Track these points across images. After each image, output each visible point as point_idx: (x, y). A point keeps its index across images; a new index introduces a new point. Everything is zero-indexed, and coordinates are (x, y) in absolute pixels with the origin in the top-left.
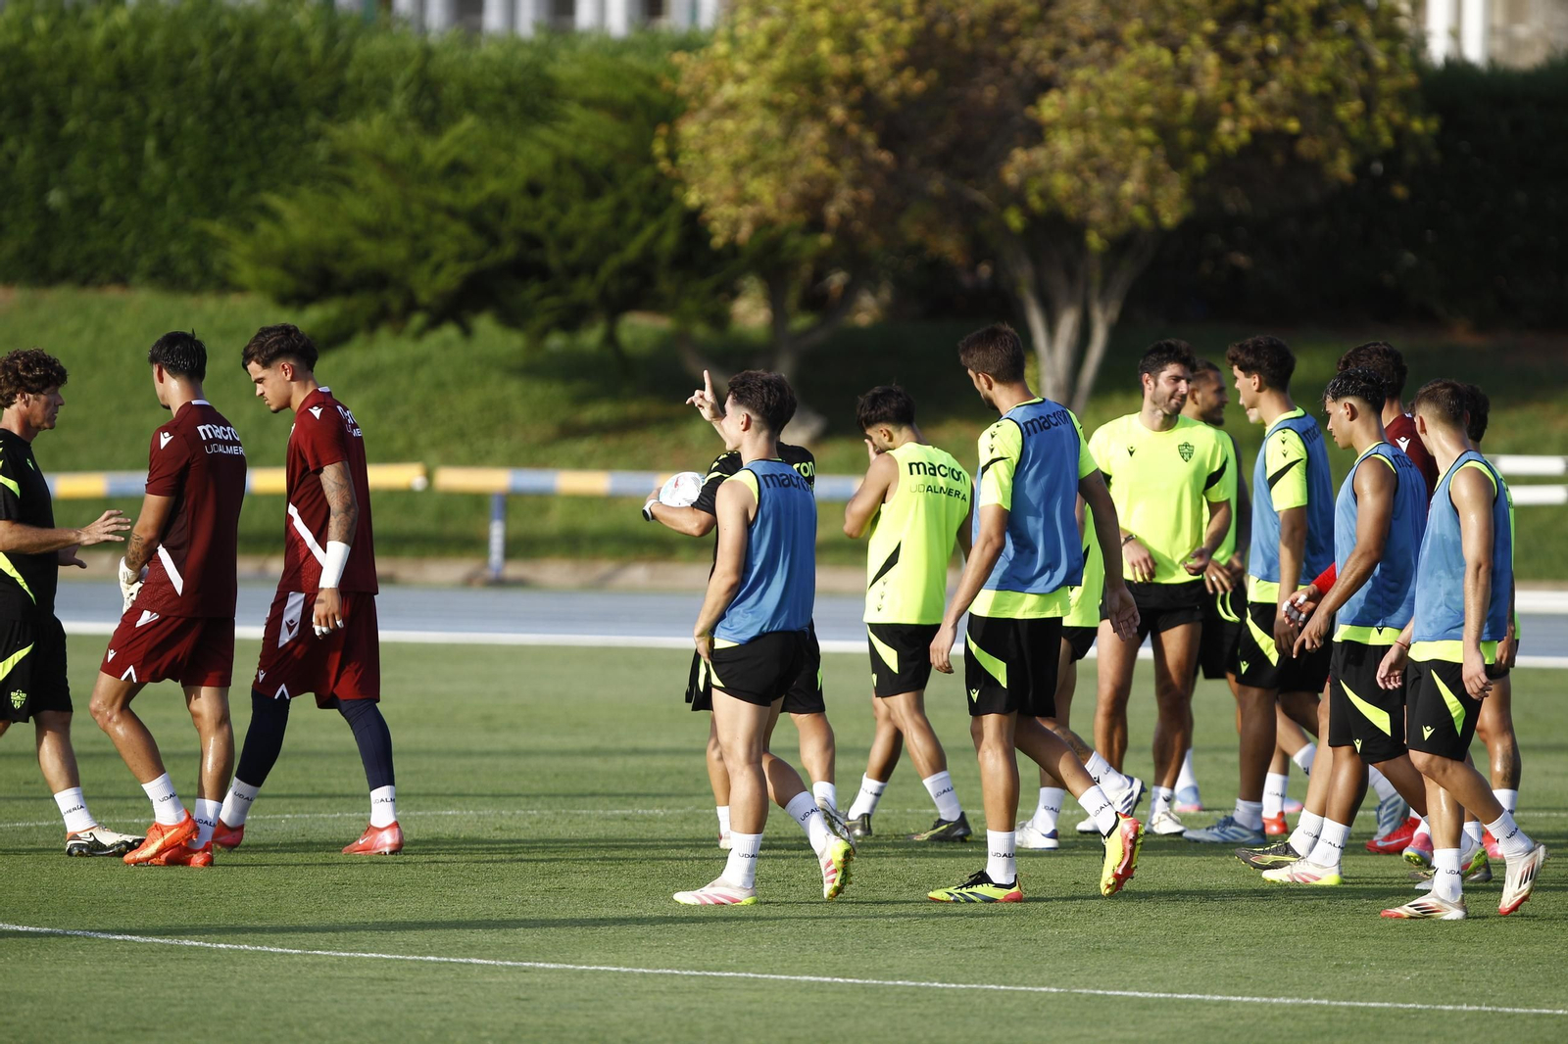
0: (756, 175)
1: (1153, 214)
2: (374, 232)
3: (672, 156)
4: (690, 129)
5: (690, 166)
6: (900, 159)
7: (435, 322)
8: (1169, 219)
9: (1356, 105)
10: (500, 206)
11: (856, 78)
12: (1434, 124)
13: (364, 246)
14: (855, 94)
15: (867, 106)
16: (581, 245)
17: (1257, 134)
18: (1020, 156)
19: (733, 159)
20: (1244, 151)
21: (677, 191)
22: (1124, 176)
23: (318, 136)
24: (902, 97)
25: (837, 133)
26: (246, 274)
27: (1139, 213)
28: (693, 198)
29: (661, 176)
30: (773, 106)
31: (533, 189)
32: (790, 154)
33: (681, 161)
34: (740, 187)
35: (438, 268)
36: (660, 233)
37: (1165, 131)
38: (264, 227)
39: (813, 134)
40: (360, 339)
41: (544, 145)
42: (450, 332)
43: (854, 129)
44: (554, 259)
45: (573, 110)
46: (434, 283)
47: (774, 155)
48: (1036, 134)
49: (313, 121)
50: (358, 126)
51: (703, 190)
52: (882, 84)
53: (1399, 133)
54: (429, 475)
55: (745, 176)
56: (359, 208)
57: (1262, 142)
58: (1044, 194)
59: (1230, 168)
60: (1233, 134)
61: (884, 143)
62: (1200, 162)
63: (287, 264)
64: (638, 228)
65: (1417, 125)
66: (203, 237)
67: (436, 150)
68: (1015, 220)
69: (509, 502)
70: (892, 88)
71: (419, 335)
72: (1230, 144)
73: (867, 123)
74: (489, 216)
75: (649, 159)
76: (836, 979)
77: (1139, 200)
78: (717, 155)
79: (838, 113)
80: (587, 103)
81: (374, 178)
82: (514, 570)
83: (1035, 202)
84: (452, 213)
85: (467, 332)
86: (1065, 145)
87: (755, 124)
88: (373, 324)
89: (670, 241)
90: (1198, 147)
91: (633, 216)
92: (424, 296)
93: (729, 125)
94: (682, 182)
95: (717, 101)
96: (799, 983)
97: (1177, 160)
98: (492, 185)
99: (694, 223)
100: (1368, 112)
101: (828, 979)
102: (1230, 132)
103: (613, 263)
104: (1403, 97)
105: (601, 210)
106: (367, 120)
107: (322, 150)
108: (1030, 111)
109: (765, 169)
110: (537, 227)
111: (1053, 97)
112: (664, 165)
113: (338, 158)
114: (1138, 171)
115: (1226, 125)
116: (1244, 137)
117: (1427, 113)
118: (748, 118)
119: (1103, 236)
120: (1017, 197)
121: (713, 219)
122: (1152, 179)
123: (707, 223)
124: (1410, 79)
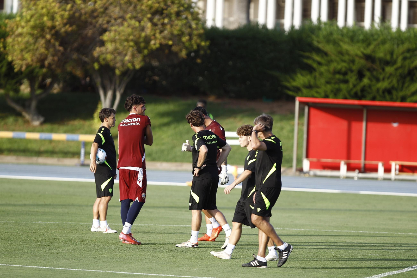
0: (27, 52)
1: (133, 65)
3: (4, 48)
4: (9, 40)
5: (9, 50)
6: (65, 49)
8: (137, 67)
9: (187, 38)
11: (53, 27)
12: (208, 43)
14: (53, 32)
15: (56, 35)
17: (161, 45)
18: (98, 49)
19: (20, 48)
20: (157, 49)
21: (6, 56)
22: (126, 55)
24: (66, 32)
25: (48, 42)
27: (130, 65)
28: (10, 58)
29: (2, 52)
30: (32, 35)
32: (36, 47)
33: (7, 49)
34: (23, 56)
36: (2, 67)
37: (137, 43)
39: (42, 42)
43: (53, 41)
47: (32, 47)
48: (102, 43)
51: (13, 56)
52: (60, 29)
53: (199, 45)
55: (24, 53)
57: (163, 47)
58: (104, 59)
59: (154, 54)
60: (155, 44)
61: (61, 45)
62: (146, 52)
65: (203, 44)
68: (96, 66)
70: (63, 30)
72: (154, 47)
73: (56, 39)
76: (43, 267)
77: (130, 62)
78: (16, 47)
79: (48, 36)
83: (102, 62)
86: (110, 47)
87: (26, 39)
89: (4, 69)
90: (145, 48)
93: (20, 39)
94: (7, 54)
95: (17, 33)
96: (34, 268)
97: (140, 51)
99: (10, 65)
100: (190, 39)
101: (41, 267)
102: (154, 44)
104: (200, 36)
108: (101, 37)
109: (29, 51)
111: (107, 33)
112: (2, 50)
114: (129, 54)
115: (153, 42)
116: (158, 45)
117: (206, 40)
118: (25, 37)
119: (120, 71)
120: (97, 60)
121: (15, 64)
122: (133, 56)
123: (14, 65)
124: (202, 31)
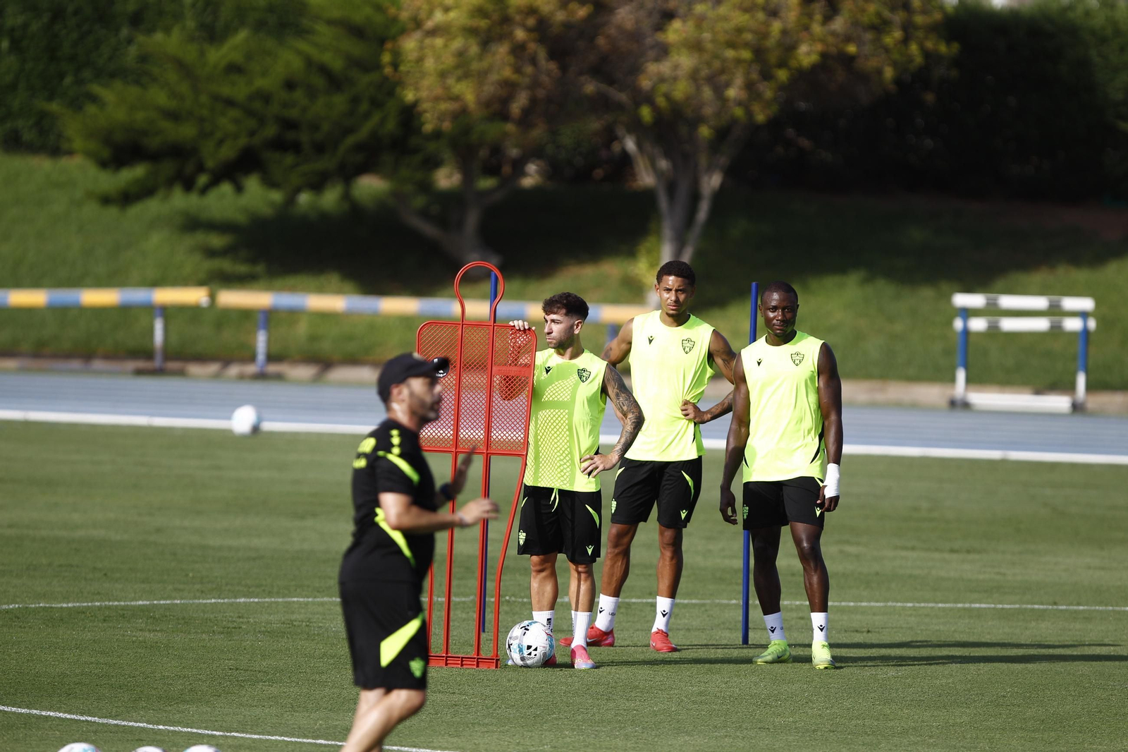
0: (459, 79)
1: (749, 114)
2: (174, 116)
3: (395, 65)
4: (410, 45)
5: (409, 72)
6: (564, 68)
7: (215, 181)
8: (760, 117)
9: (898, 34)
10: (265, 97)
11: (532, 10)
12: (955, 47)
13: (166, 125)
14: (531, 22)
15: (542, 28)
16: (326, 127)
17: (824, 55)
18: (652, 68)
19: (441, 67)
20: (815, 68)
21: (398, 90)
22: (728, 85)
23: (130, 41)
24: (567, 26)
25: (519, 49)
26: (78, 144)
27: (739, 112)
28: (410, 96)
29: (386, 78)
30: (471, 31)
31: (290, 85)
32: (484, 64)
33: (402, 68)
34: (447, 88)
35: (221, 142)
36: (383, 121)
37: (759, 53)
38: (91, 109)
39: (501, 51)
40: (161, 193)
41: (299, 52)
42: (226, 188)
43: (532, 46)
44: (304, 137)
45: (321, 28)
46: (218, 154)
47: (475, 66)
48: (663, 51)
49: (125, 32)
50: (159, 36)
51: (417, 89)
52: (552, 14)
53: (927, 54)
54: (212, 297)
55: (451, 81)
56: (160, 97)
57: (828, 62)
58: (667, 97)
59: (807, 79)
60: (808, 54)
61: (552, 55)
62: (782, 75)
63: (107, 138)
64: (367, 116)
65: (941, 49)
66: (43, 115)
67: (218, 55)
68: (646, 113)
69: (269, 317)
70: (560, 17)
71: (204, 191)
72: (806, 62)
73: (541, 41)
74: (257, 105)
75: (378, 66)
77: (740, 103)
78: (430, 64)
79: (520, 34)
80: (330, 22)
81: (172, 76)
82: (273, 368)
83: (661, 101)
84: (230, 103)
85: (239, 189)
86: (686, 61)
87: (457, 44)
88: (170, 183)
89: (391, 126)
90: (782, 64)
91: (364, 107)
92: (210, 164)
93: (439, 42)
94: (400, 83)
95: (429, 24)
97: (766, 73)
98: (260, 83)
99: (409, 115)
100: (906, 41)
103: (350, 140)
104: (933, 29)
105: (340, 102)
106: (167, 30)
107: (133, 51)
108: (660, 37)
109: (466, 76)
110: (294, 113)
111: (677, 24)
112: (388, 70)
113: (143, 58)
114: (739, 80)
115: (803, 49)
116: (814, 58)
117: (949, 40)
118: (454, 38)
119: (710, 127)
120: (649, 99)
121: (425, 111)
122: (749, 86)
123: (420, 114)
124: (938, 16)
